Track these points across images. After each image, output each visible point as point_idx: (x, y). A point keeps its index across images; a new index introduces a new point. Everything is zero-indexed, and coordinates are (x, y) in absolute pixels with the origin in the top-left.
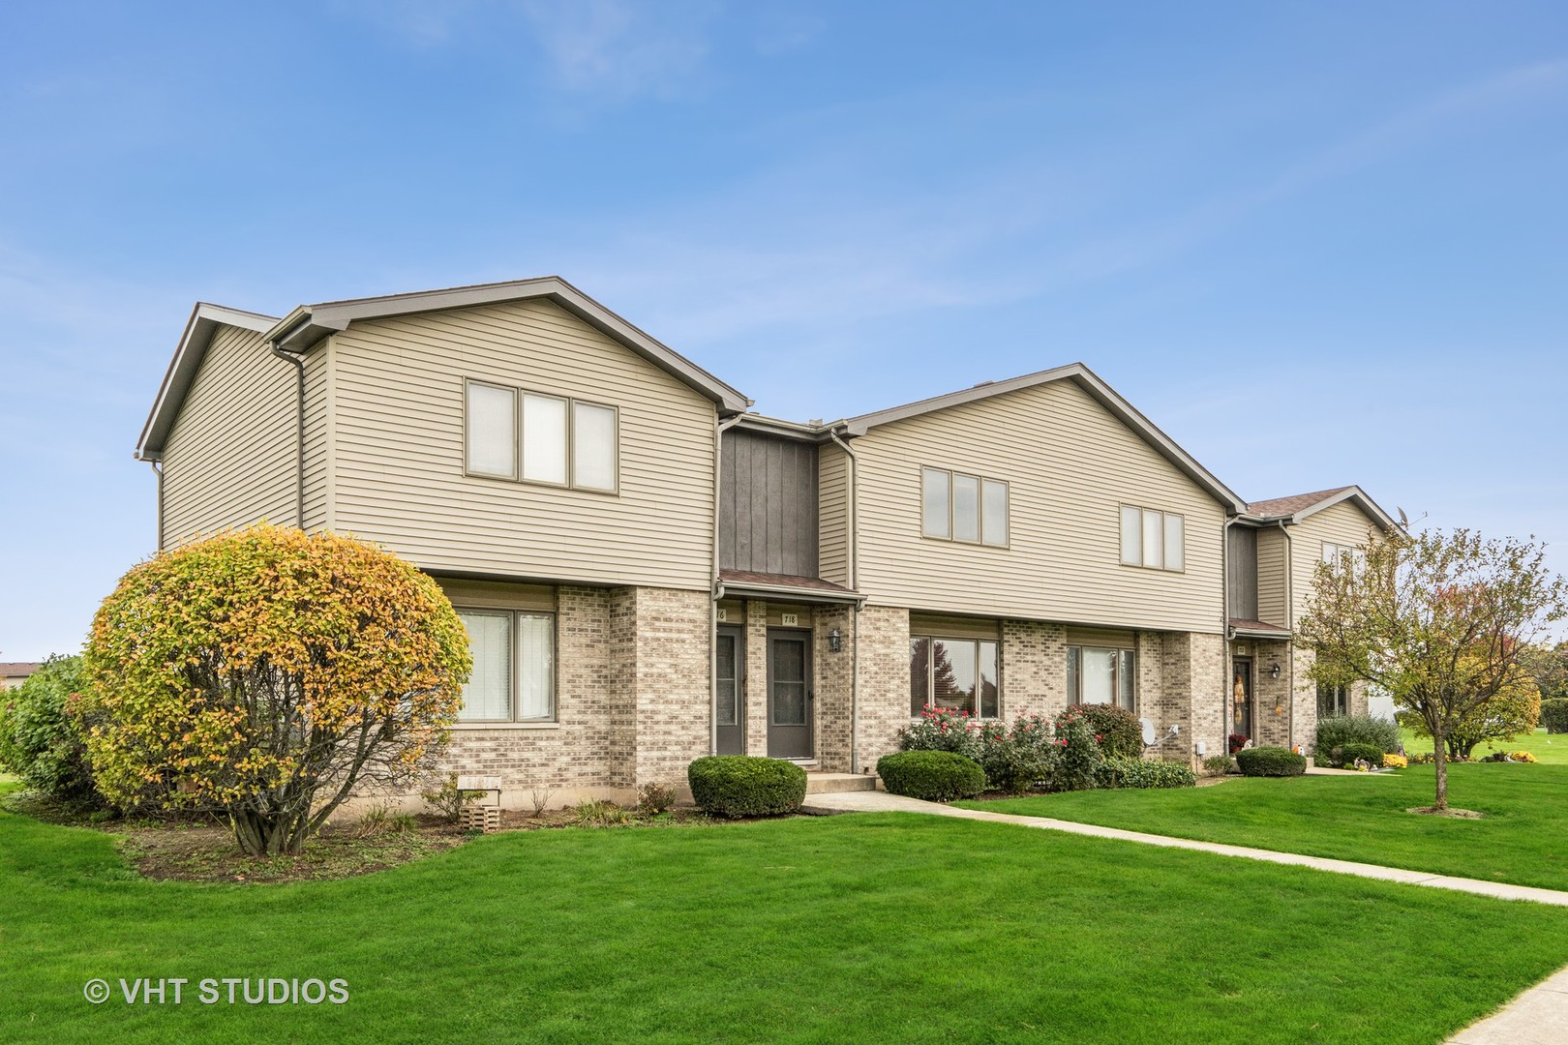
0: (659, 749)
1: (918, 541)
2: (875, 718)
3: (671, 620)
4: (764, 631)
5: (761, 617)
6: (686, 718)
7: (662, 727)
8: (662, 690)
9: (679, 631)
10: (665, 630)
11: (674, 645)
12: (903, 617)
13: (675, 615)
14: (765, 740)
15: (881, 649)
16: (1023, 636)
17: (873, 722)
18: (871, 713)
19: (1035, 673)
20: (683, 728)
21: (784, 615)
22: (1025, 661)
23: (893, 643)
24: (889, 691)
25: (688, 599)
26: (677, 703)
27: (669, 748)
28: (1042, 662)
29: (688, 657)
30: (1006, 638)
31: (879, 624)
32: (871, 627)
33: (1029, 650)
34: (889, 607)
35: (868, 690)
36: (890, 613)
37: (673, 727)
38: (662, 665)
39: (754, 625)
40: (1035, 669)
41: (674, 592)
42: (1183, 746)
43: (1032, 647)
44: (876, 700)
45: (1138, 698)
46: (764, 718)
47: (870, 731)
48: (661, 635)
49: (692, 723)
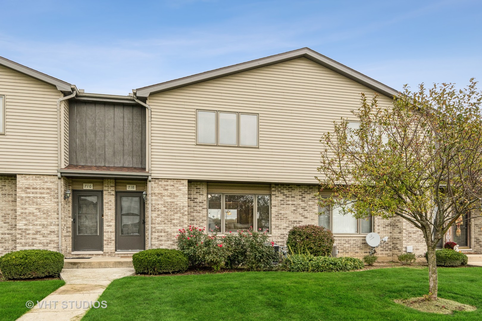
0: (30, 246)
1: (194, 146)
2: (165, 232)
3: (36, 189)
4: (113, 193)
5: (112, 186)
6: (45, 232)
7: (31, 236)
8: (31, 220)
9: (41, 193)
10: (33, 193)
11: (39, 200)
12: (183, 184)
13: (39, 186)
14: (114, 242)
15: (169, 200)
16: (286, 192)
17: (163, 234)
18: (162, 230)
19: (294, 210)
20: (43, 237)
21: (128, 186)
22: (287, 204)
23: (177, 196)
24: (174, 219)
25: (46, 179)
26: (40, 225)
27: (35, 245)
28: (299, 205)
29: (46, 205)
30: (273, 193)
31: (167, 187)
32: (162, 189)
33: (290, 199)
34: (173, 179)
35: (160, 219)
36: (175, 182)
37: (37, 236)
38: (32, 209)
39: (108, 190)
40: (295, 208)
41: (38, 176)
42: (399, 247)
43: (292, 197)
44: (165, 224)
45: (374, 222)
46: (113, 232)
47: (160, 238)
48: (31, 195)
49: (49, 234)
